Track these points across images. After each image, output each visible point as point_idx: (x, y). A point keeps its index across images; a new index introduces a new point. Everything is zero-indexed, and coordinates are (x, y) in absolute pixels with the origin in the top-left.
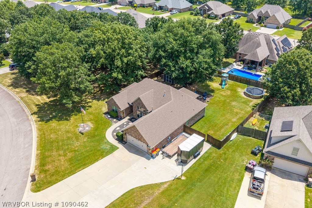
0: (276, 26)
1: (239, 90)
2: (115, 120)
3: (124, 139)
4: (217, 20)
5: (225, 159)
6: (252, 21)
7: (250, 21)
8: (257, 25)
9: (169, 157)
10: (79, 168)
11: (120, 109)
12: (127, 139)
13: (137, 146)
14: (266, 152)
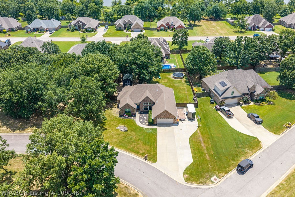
0: (140, 30)
1: (169, 77)
2: (132, 117)
3: (154, 123)
4: (95, 32)
5: (205, 110)
6: (121, 29)
7: (119, 29)
8: (126, 31)
9: (184, 120)
10: (154, 145)
11: (134, 108)
12: (156, 122)
13: (164, 123)
14: (222, 99)
